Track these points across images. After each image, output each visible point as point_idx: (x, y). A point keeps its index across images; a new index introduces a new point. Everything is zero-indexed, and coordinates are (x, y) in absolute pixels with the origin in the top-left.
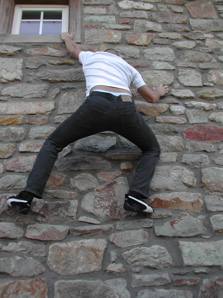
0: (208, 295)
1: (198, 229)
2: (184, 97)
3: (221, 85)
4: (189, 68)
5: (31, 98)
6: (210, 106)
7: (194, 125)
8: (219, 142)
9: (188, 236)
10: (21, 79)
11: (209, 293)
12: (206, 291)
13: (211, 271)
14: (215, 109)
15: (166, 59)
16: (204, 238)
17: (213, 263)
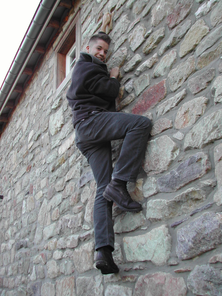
0: (139, 293)
1: (135, 222)
2: (133, 66)
3: (160, 21)
4: (136, 25)
5: (68, 135)
6: (151, 60)
7: (140, 96)
8: (158, 104)
9: (131, 230)
10: (63, 123)
11: (140, 291)
12: (138, 289)
13: (146, 266)
14: (157, 60)
15: (122, 33)
16: (143, 230)
17: (144, 258)
